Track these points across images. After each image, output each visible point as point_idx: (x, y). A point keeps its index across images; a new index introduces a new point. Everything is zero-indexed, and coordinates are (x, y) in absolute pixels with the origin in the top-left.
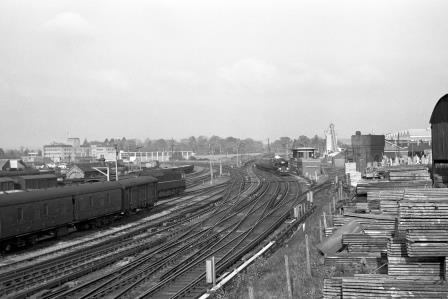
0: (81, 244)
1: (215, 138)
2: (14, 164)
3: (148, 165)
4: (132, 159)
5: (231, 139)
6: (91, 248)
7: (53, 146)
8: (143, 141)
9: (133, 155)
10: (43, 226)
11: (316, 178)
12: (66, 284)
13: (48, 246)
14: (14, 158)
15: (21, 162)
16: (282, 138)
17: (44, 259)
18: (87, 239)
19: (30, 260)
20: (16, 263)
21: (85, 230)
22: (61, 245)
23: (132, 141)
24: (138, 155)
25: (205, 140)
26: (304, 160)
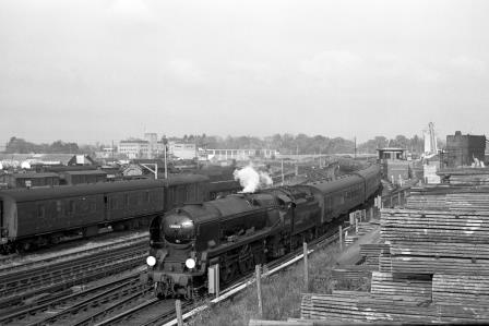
0: (110, 245)
1: (301, 137)
2: (81, 159)
3: (224, 164)
4: (210, 157)
5: (319, 138)
6: (118, 250)
7: (129, 142)
8: (224, 137)
9: (211, 153)
10: (68, 225)
11: (401, 182)
12: (72, 288)
13: (75, 246)
14: (82, 153)
15: (88, 158)
16: (377, 138)
17: (64, 260)
18: (120, 240)
19: (48, 260)
20: (32, 263)
21: (120, 231)
22: (90, 245)
23: (213, 138)
24: (217, 153)
25: (292, 139)
26: (390, 162)
